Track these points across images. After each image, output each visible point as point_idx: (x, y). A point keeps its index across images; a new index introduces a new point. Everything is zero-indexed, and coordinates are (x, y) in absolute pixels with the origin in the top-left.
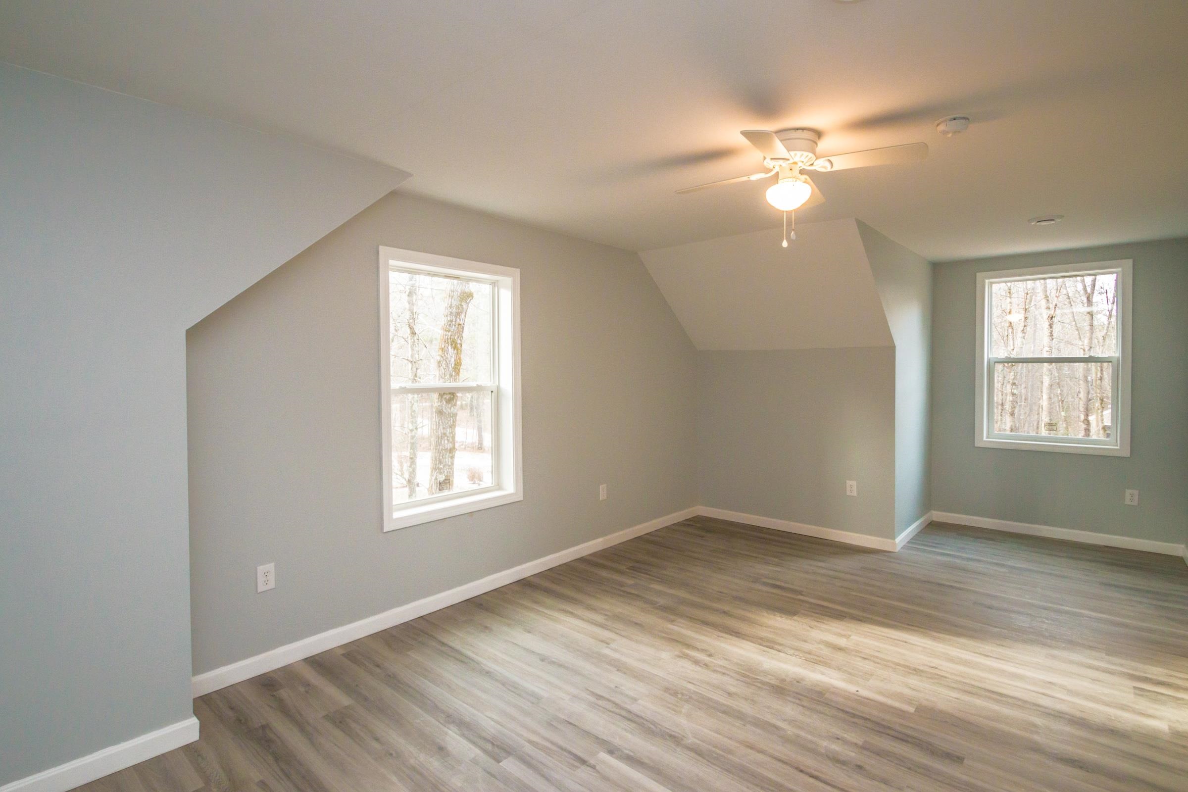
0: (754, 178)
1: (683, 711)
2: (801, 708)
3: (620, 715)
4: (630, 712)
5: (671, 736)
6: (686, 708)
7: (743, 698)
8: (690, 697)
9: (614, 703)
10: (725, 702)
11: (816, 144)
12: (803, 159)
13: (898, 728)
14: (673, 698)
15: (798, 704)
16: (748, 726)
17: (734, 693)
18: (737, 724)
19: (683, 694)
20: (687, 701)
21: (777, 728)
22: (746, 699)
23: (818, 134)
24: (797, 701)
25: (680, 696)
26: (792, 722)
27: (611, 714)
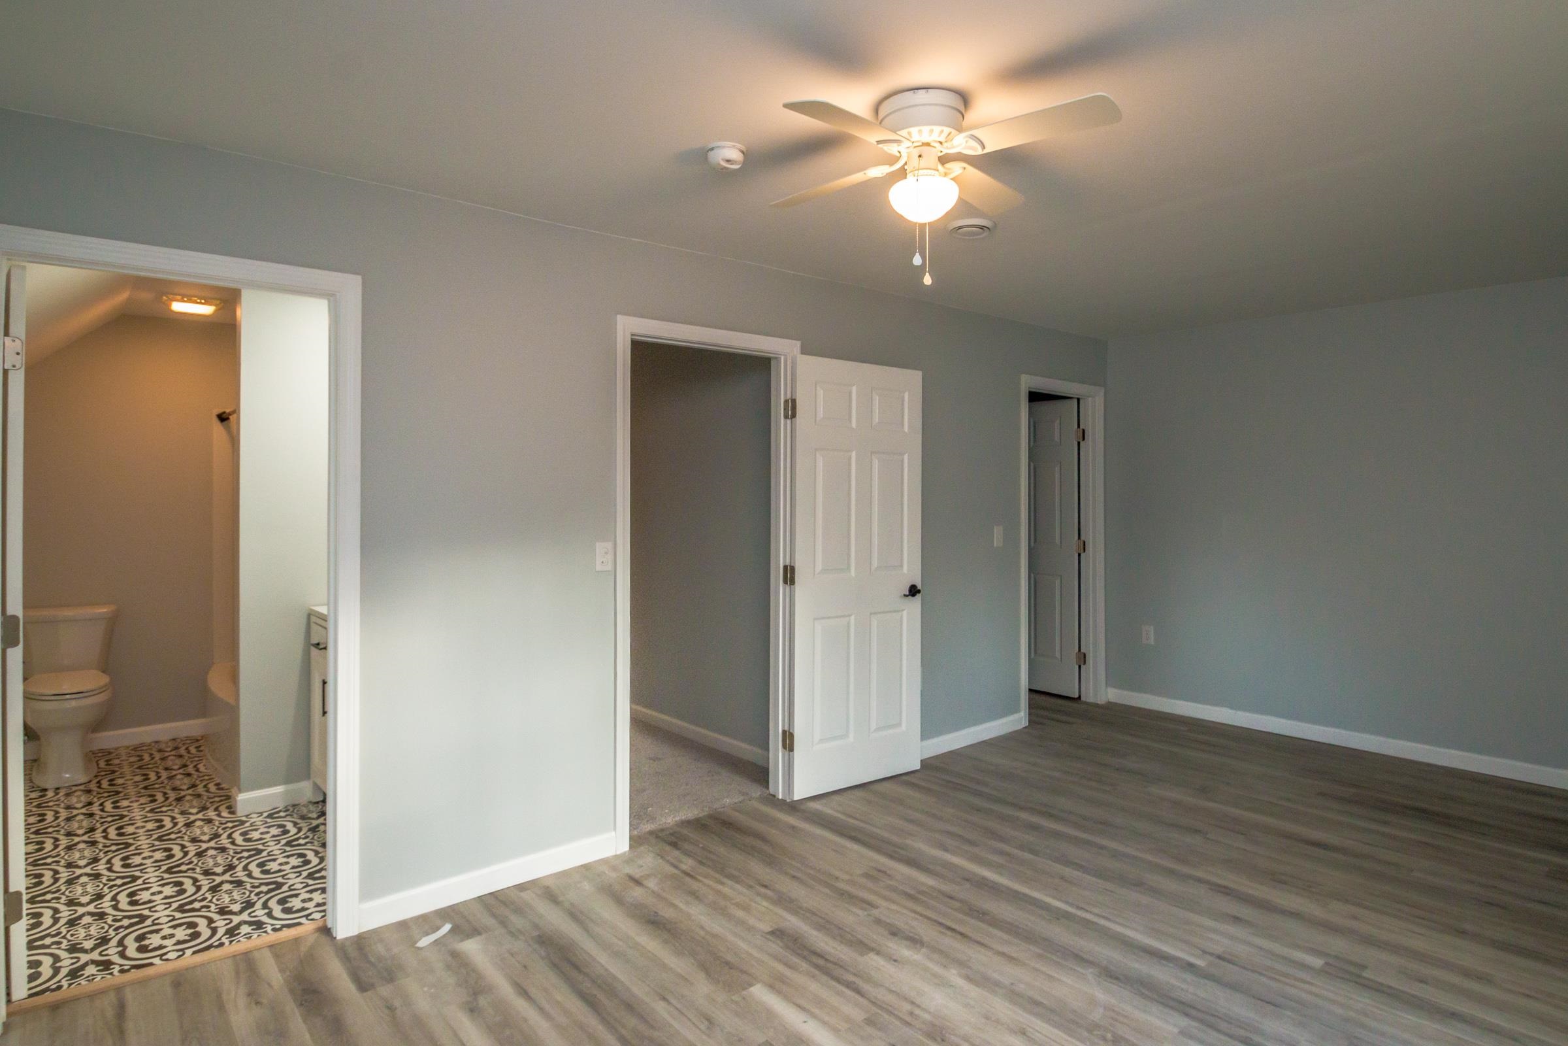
1: (1101, 1010)
2: (918, 1001)
3: (1199, 1010)
4: (1187, 1015)
5: (1117, 978)
6: (1097, 1015)
7: (1003, 1024)
8: (1090, 1031)
9: (1219, 1031)
10: (1033, 1019)
13: (804, 966)
14: (1120, 1033)
15: (919, 1006)
16: (1007, 982)
17: (1015, 1033)
18: (1022, 986)
19: (1104, 1039)
20: (1097, 1026)
21: (968, 979)
22: (998, 1021)
24: (917, 1011)
25: (1109, 1036)
26: (943, 983)
27: (1216, 1014)
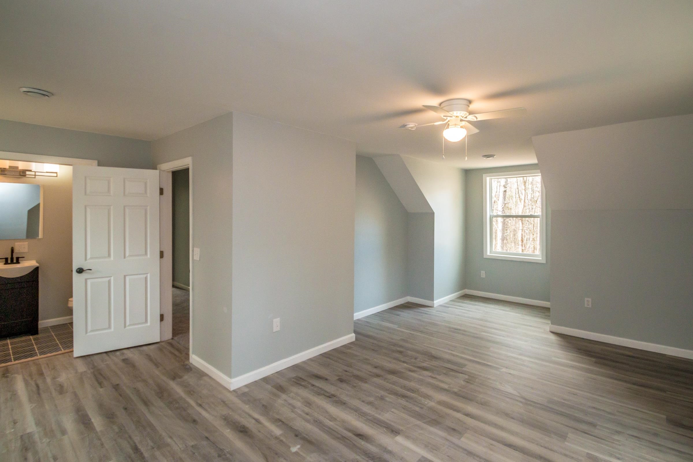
0: (437, 123)
11: (469, 107)
12: (461, 115)
23: (470, 102)
